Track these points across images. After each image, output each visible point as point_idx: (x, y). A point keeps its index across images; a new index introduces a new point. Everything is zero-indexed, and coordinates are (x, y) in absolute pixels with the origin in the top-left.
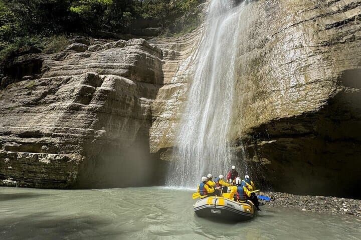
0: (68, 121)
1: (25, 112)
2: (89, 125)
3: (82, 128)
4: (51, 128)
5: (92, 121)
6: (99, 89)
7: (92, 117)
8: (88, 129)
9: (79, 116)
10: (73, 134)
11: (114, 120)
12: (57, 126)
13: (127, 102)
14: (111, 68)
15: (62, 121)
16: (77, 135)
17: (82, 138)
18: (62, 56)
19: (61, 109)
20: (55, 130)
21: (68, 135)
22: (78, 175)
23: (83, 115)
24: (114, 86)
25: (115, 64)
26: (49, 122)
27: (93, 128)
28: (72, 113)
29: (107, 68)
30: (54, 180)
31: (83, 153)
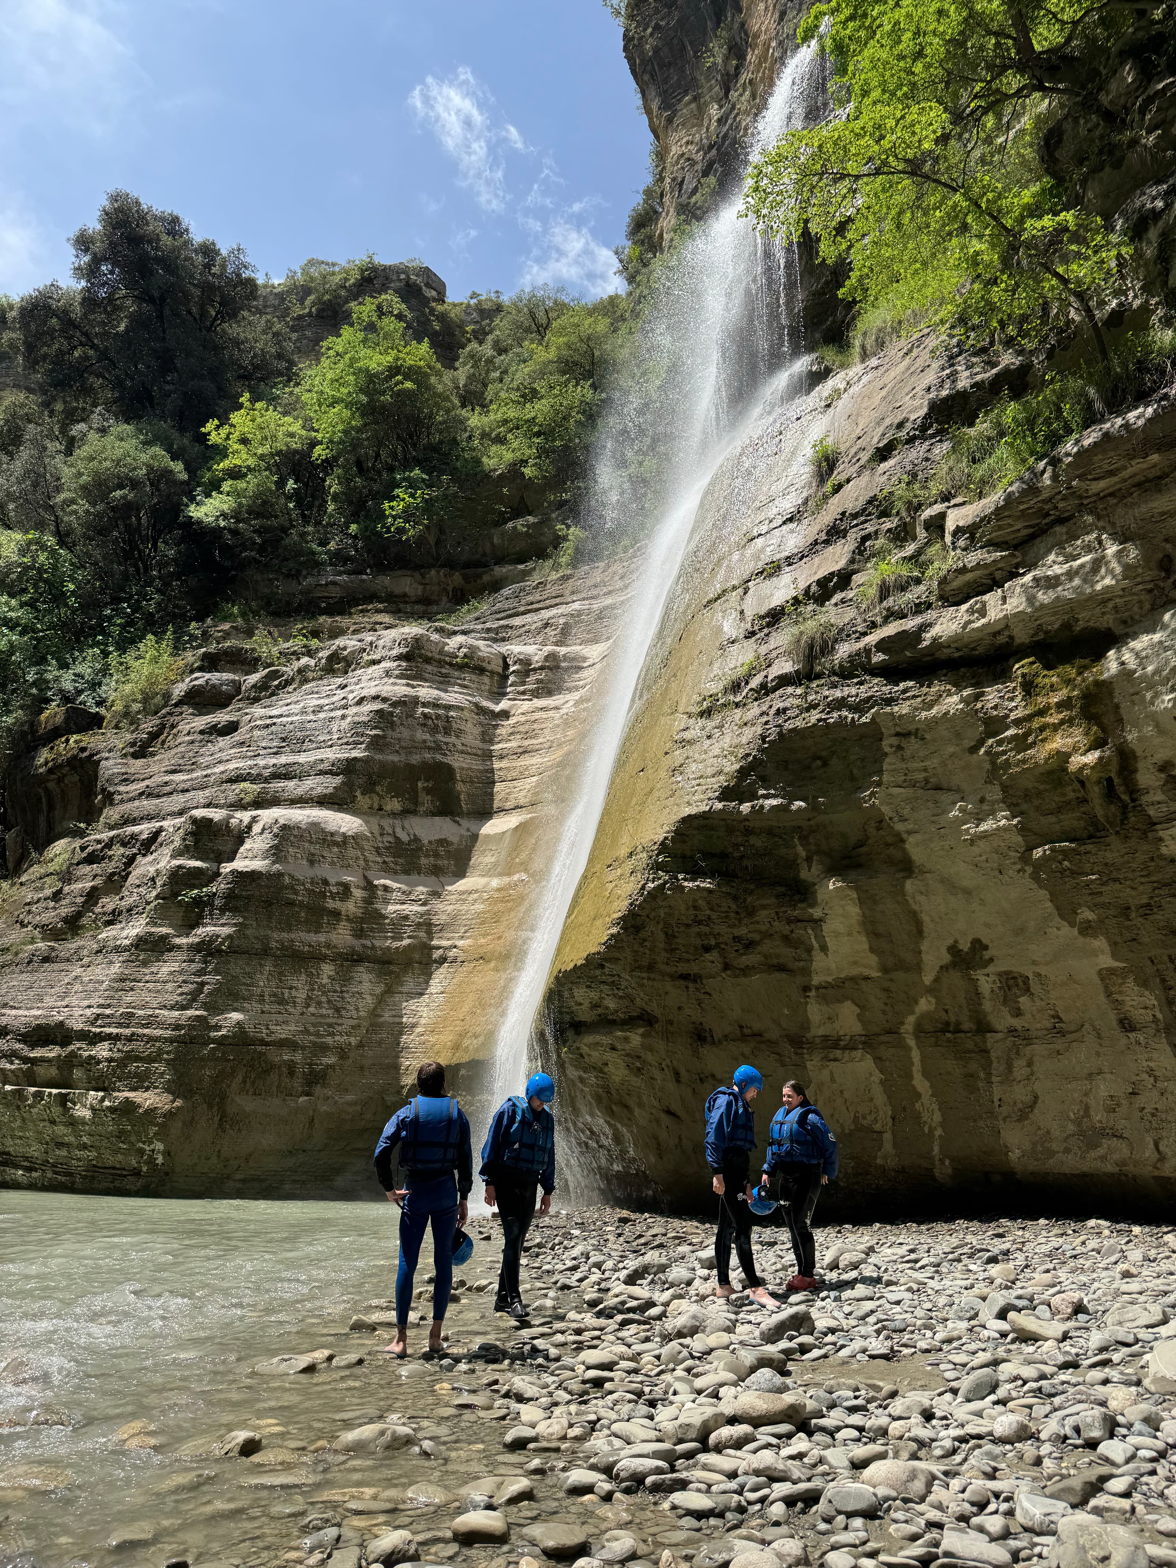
0: (132, 989)
1: (46, 960)
2: (194, 1000)
3: (172, 1008)
4: (88, 1012)
5: (203, 984)
6: (226, 868)
7: (201, 972)
8: (190, 1013)
9: (166, 968)
10: (146, 1031)
11: (281, 974)
12: (100, 1006)
13: (331, 904)
14: (287, 776)
15: (117, 990)
16: (158, 1032)
17: (171, 1040)
18: (154, 736)
19: (118, 949)
20: (96, 1019)
21: (133, 1034)
22: (167, 1153)
23: (175, 966)
24: (277, 852)
25: (302, 758)
26: (88, 994)
27: (205, 1006)
28: (145, 964)
29: (277, 776)
30: (114, 1168)
31: (174, 1089)
